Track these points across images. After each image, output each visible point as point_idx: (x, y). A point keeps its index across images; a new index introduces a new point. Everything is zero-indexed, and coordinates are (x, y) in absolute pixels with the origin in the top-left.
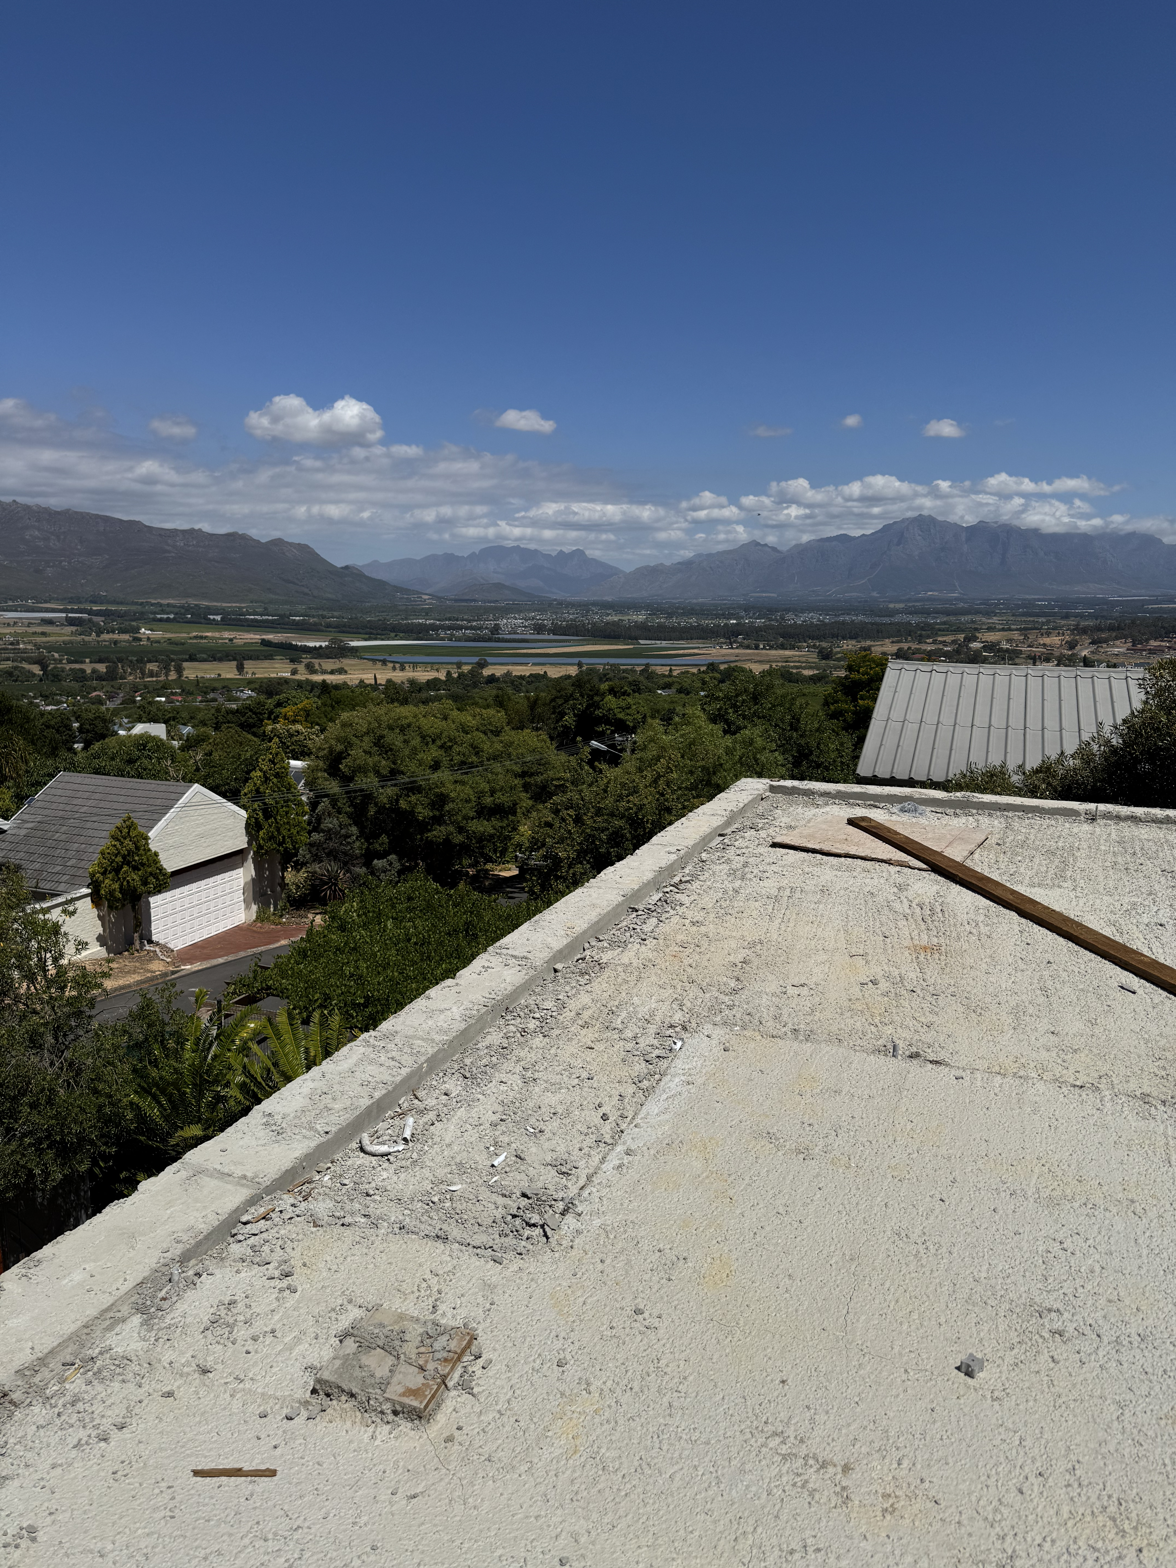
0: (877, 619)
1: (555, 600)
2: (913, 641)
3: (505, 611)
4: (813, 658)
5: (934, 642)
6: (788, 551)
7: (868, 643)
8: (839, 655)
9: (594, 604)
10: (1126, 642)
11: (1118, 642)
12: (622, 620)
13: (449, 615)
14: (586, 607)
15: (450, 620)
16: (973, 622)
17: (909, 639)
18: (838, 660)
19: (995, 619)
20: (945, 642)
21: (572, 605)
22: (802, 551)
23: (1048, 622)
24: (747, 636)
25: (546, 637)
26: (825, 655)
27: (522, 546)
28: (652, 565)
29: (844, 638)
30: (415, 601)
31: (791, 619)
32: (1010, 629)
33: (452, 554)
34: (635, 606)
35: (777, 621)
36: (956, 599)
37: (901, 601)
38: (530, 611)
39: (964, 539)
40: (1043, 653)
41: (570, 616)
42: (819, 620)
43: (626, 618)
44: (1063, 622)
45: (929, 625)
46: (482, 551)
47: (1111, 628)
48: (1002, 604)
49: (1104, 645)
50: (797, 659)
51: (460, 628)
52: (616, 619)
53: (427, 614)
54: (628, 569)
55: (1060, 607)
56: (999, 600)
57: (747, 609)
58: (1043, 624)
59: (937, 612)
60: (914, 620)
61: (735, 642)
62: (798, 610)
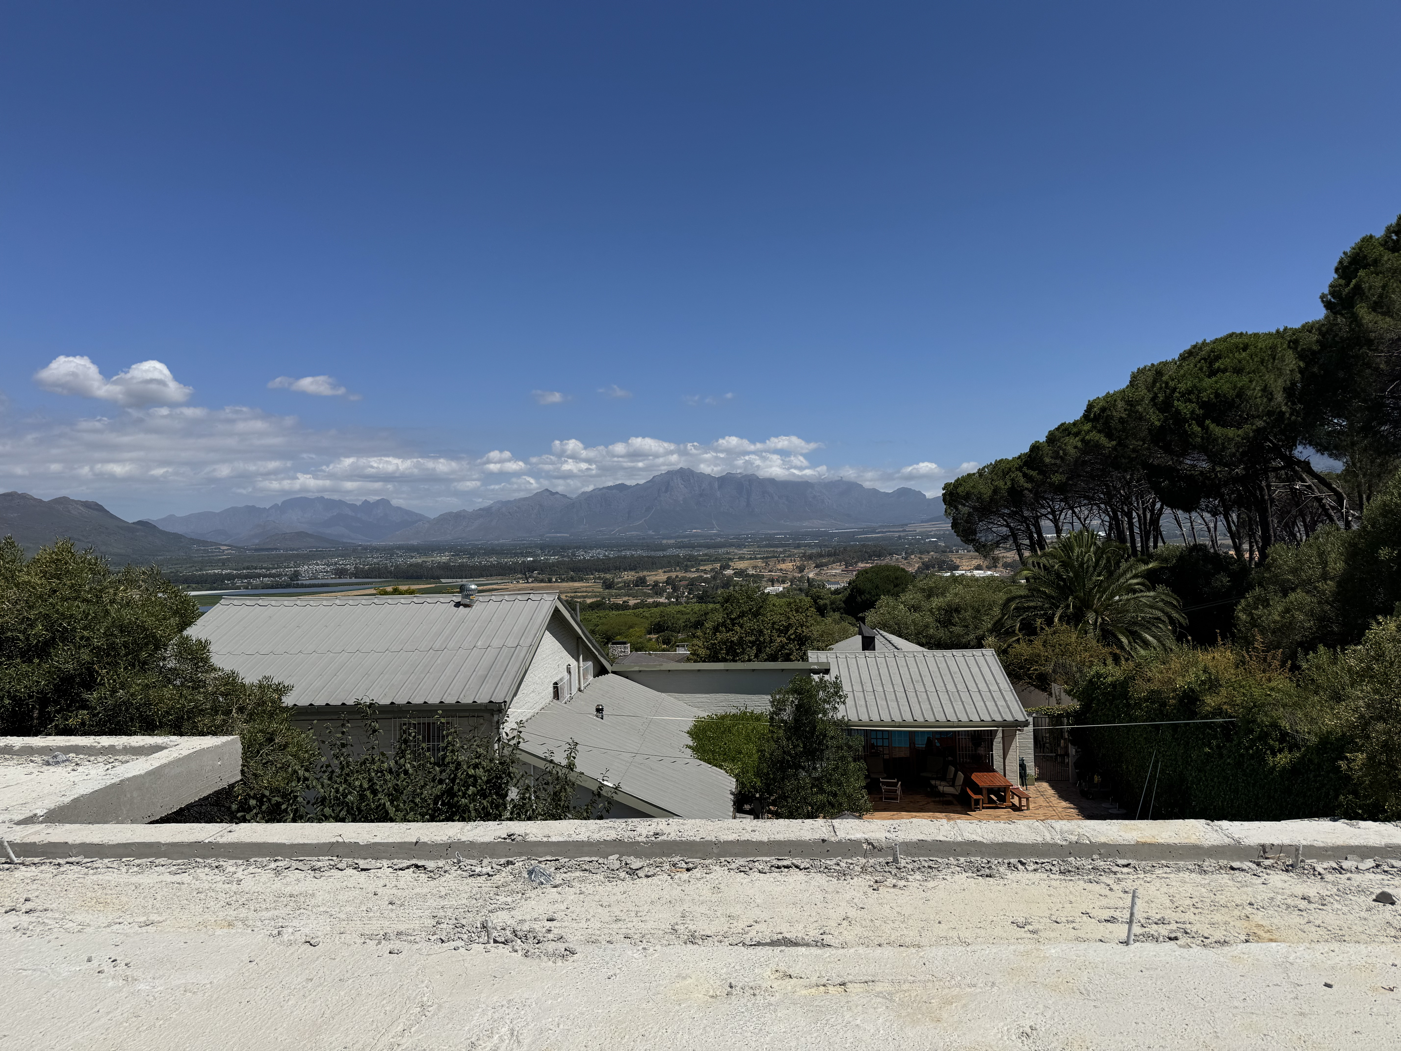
0: (653, 554)
1: (360, 545)
2: (680, 570)
3: (307, 558)
4: (599, 588)
5: (697, 571)
6: (576, 498)
7: (645, 573)
8: (620, 585)
9: (399, 548)
10: (840, 566)
11: (834, 565)
12: (426, 562)
13: (246, 564)
14: (390, 551)
15: (248, 569)
16: (728, 553)
17: (678, 568)
18: (619, 589)
19: (745, 551)
20: (705, 570)
21: (376, 549)
22: (588, 498)
23: (784, 552)
24: (542, 571)
25: (348, 580)
26: (608, 585)
27: (326, 497)
28: (455, 511)
29: (625, 570)
30: (212, 552)
31: (582, 555)
32: (756, 559)
33: (253, 506)
34: (440, 549)
35: (569, 557)
36: (715, 535)
37: (671, 538)
38: (333, 556)
39: (717, 487)
40: (780, 577)
41: (374, 560)
42: (605, 556)
43: (430, 559)
44: (796, 551)
45: (694, 556)
46: (284, 503)
47: (829, 555)
48: (750, 538)
49: (825, 568)
50: (584, 589)
51: (259, 576)
52: (420, 561)
53: (224, 564)
54: (432, 515)
55: (794, 539)
56: (747, 535)
57: (542, 548)
58: (781, 553)
59: (700, 546)
60: (682, 553)
61: (530, 577)
62: (586, 547)
